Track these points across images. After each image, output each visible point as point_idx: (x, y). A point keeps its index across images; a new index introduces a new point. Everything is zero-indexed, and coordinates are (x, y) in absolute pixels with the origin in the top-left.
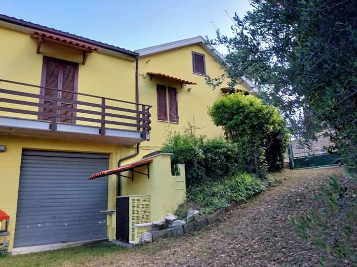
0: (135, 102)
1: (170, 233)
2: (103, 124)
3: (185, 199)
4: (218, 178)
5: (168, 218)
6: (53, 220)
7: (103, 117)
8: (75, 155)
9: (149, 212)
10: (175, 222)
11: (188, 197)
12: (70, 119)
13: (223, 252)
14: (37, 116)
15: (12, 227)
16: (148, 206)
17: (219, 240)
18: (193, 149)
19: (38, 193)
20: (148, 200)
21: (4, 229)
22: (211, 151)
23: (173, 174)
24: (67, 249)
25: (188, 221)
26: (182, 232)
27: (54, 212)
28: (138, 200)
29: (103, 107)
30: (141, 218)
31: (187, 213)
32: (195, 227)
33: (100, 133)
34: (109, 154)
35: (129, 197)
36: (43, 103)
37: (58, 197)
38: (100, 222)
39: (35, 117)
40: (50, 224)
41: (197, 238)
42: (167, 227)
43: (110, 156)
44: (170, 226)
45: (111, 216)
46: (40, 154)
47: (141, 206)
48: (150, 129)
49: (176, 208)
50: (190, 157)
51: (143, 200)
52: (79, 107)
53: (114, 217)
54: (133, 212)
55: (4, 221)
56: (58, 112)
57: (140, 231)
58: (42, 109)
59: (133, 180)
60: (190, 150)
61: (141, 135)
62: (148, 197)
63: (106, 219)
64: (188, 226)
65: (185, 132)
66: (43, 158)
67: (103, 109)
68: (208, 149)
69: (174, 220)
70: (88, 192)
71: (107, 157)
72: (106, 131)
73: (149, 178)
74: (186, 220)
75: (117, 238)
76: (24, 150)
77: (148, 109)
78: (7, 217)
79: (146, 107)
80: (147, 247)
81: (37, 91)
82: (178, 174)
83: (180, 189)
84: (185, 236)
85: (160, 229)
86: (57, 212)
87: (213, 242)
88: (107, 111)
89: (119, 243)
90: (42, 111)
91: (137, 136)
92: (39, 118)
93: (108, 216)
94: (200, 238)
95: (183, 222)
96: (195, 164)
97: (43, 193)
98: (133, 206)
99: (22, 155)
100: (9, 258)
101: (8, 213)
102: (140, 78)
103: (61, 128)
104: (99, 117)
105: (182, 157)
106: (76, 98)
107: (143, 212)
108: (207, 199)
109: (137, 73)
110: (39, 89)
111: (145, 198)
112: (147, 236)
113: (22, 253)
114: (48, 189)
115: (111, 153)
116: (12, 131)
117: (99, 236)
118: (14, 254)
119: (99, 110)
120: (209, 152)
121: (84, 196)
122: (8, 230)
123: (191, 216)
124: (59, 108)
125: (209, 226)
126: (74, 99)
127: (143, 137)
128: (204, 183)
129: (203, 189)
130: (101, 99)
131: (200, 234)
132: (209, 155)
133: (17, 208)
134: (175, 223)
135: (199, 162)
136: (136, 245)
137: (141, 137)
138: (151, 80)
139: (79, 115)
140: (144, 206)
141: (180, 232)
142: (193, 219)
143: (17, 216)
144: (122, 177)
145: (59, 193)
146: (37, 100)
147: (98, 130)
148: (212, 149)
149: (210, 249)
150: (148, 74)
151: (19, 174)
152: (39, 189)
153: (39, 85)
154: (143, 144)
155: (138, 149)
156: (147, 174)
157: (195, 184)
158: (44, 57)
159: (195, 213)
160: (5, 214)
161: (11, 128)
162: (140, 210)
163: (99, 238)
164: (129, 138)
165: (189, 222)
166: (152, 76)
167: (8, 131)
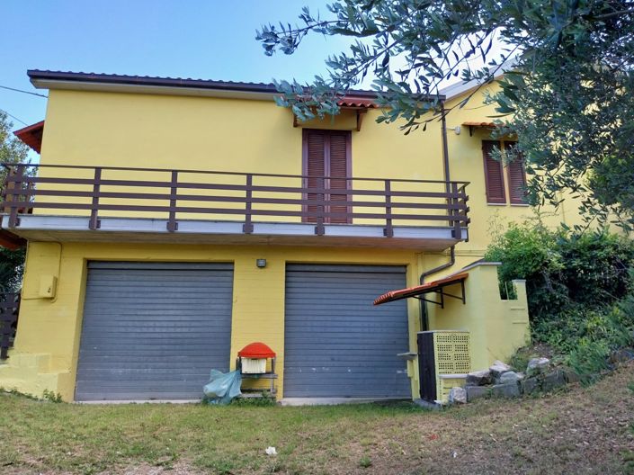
0: (443, 179)
1: (496, 392)
2: (389, 221)
3: (529, 339)
4: (598, 303)
5: (494, 368)
6: (331, 363)
7: (388, 209)
8: (356, 269)
9: (467, 357)
10: (505, 374)
11: (534, 336)
12: (345, 218)
13: (577, 426)
14: (300, 218)
15: (280, 369)
16: (466, 349)
17: (579, 408)
18: (539, 254)
19: (309, 324)
20: (466, 339)
21: (270, 370)
22: (580, 256)
23: (504, 297)
24: (350, 405)
25: (529, 374)
26: (518, 392)
27: (330, 352)
28: (448, 339)
29: (388, 193)
30: (455, 367)
31: (528, 362)
32: (540, 385)
33: (385, 234)
34: (405, 266)
35: (432, 333)
36: (306, 198)
37: (337, 330)
38: (399, 372)
39: (298, 219)
40: (328, 369)
41: (542, 402)
42: (493, 382)
43: (408, 268)
44: (497, 380)
45: (412, 361)
46: (308, 268)
47: (453, 349)
48: (468, 221)
49: (511, 353)
50: (535, 267)
51: (456, 339)
52: (356, 198)
53: (416, 363)
54: (441, 357)
55: (270, 359)
56: (327, 209)
57: (448, 386)
58: (306, 206)
59: (443, 307)
60: (534, 255)
61: (453, 232)
62: (464, 335)
63: (406, 367)
64: (527, 382)
65: (525, 224)
66: (313, 274)
67: (388, 197)
68: (575, 251)
69: (505, 372)
70: (377, 324)
71: (402, 270)
72: (394, 230)
73: (464, 303)
74: (525, 373)
75: (422, 397)
76: (288, 264)
77: (464, 187)
78: (273, 355)
79: (459, 186)
80: (457, 409)
81: (298, 183)
82: (514, 297)
83: (519, 321)
84: (521, 397)
85: (480, 385)
86: (335, 352)
87: (566, 410)
88: (394, 199)
89: (424, 404)
90: (306, 210)
91: (447, 235)
92: (303, 220)
93: (408, 362)
94: (547, 402)
95: (519, 376)
96: (548, 280)
97: (315, 324)
98: (440, 347)
99: (287, 271)
100: (278, 407)
101: (274, 349)
102: (450, 135)
103: (331, 231)
104: (382, 211)
105: (521, 268)
106: (350, 184)
107: (457, 357)
108: (569, 340)
109: (444, 128)
110: (300, 179)
111: (460, 335)
112: (458, 393)
113: (293, 404)
114: (321, 318)
115: (408, 264)
116: (271, 240)
117: (398, 392)
118: (284, 404)
119: (382, 199)
120: (577, 257)
121: (372, 330)
122: (275, 372)
123: (533, 366)
124: (328, 203)
125: (568, 385)
126: (348, 188)
127: (456, 235)
128: (567, 313)
129: (565, 324)
130: (384, 182)
131: (548, 397)
132: (576, 262)
133: (285, 344)
134: (505, 376)
135: (554, 276)
136: (444, 406)
137: (453, 236)
138: (471, 135)
139: (356, 210)
140: (458, 348)
141: (514, 391)
142: (538, 371)
143: (285, 355)
144: (428, 303)
145: (337, 324)
146: (298, 196)
147: (382, 230)
148: (582, 251)
149: (557, 419)
150: (464, 125)
151: (284, 297)
152: (310, 318)
153: (300, 174)
154: (459, 247)
155: (452, 255)
156: (461, 296)
157: (548, 315)
158: (304, 130)
159: (541, 362)
160: (270, 350)
161: (269, 236)
162: (451, 354)
163: (400, 396)
164: (433, 240)
165: (531, 377)
166: (471, 129)
167: (267, 240)
